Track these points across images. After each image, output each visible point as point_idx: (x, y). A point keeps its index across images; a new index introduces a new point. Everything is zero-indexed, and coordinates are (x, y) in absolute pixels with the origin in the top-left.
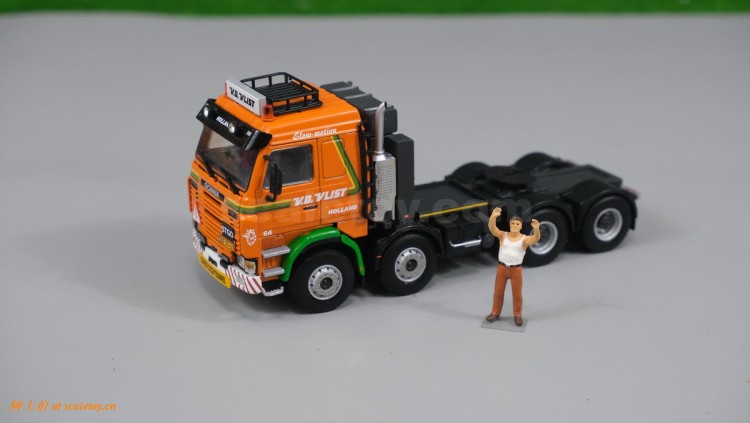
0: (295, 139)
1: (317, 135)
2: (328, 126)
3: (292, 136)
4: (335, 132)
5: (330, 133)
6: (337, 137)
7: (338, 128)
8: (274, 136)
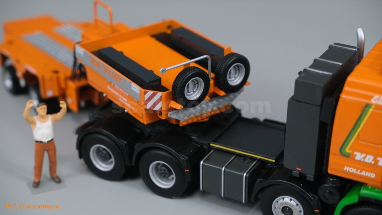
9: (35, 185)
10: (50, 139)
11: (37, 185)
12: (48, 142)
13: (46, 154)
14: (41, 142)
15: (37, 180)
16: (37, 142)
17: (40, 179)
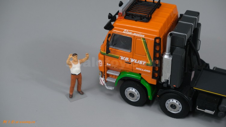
0: (124, 32)
1: (134, 34)
2: (141, 33)
3: (123, 31)
4: (143, 36)
5: (141, 36)
6: (144, 39)
7: (146, 36)
8: (115, 27)
9: (71, 97)
10: (79, 73)
11: (71, 96)
12: (79, 74)
13: (77, 80)
14: (75, 75)
15: (71, 94)
16: (73, 74)
17: (72, 93)
